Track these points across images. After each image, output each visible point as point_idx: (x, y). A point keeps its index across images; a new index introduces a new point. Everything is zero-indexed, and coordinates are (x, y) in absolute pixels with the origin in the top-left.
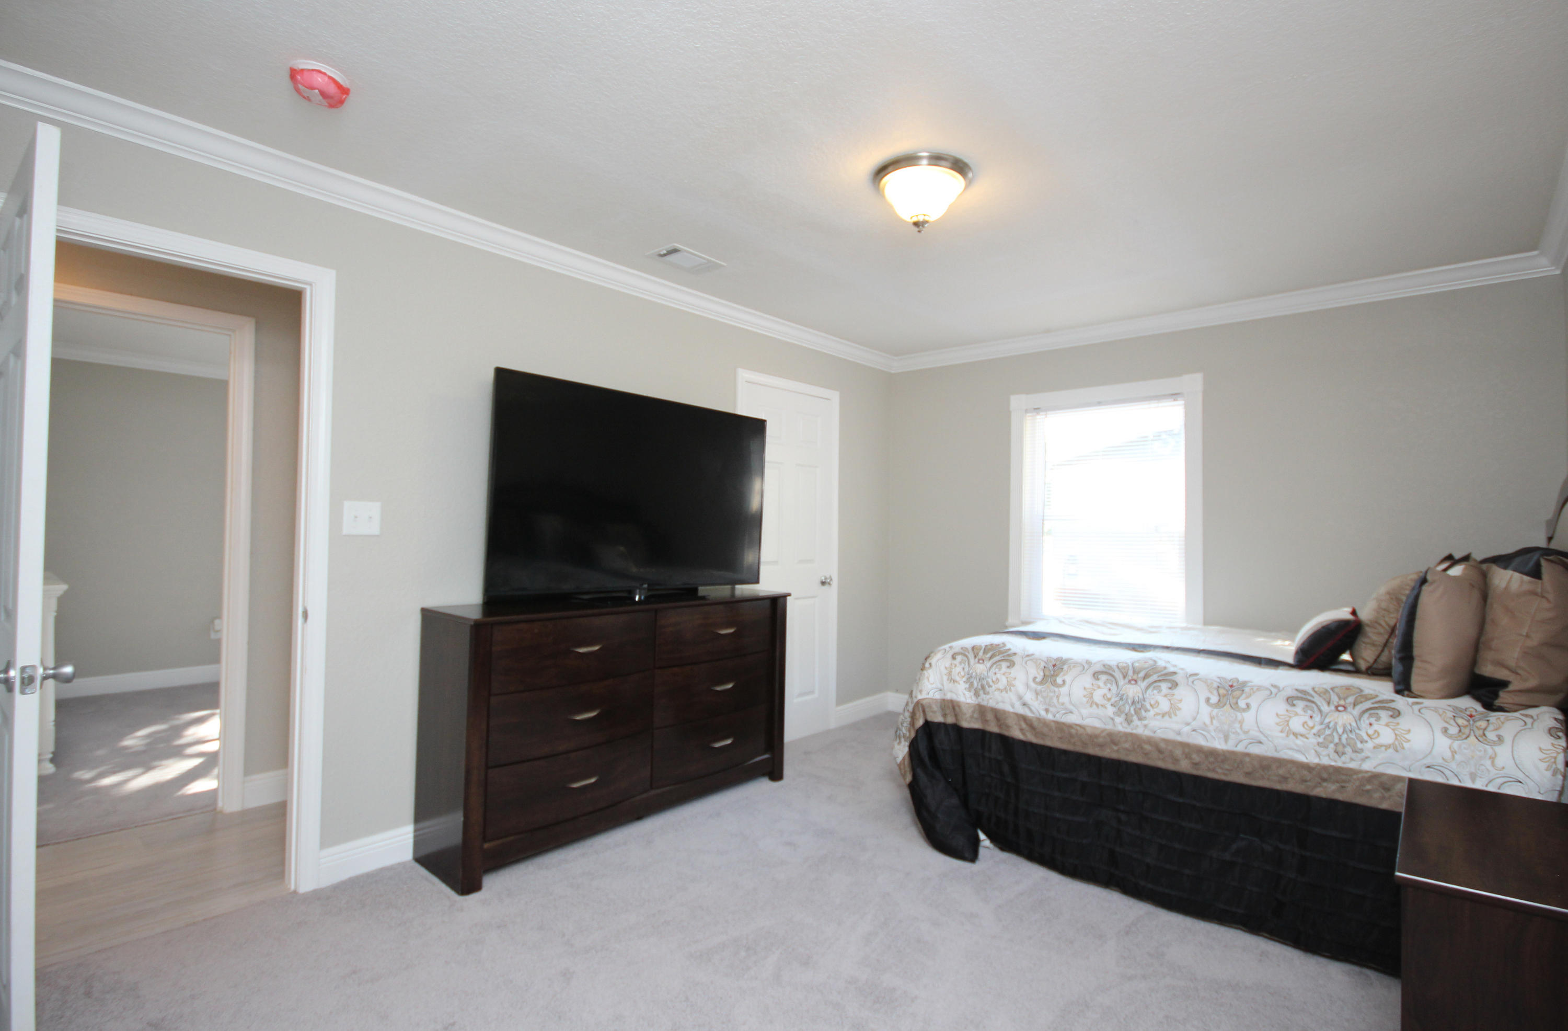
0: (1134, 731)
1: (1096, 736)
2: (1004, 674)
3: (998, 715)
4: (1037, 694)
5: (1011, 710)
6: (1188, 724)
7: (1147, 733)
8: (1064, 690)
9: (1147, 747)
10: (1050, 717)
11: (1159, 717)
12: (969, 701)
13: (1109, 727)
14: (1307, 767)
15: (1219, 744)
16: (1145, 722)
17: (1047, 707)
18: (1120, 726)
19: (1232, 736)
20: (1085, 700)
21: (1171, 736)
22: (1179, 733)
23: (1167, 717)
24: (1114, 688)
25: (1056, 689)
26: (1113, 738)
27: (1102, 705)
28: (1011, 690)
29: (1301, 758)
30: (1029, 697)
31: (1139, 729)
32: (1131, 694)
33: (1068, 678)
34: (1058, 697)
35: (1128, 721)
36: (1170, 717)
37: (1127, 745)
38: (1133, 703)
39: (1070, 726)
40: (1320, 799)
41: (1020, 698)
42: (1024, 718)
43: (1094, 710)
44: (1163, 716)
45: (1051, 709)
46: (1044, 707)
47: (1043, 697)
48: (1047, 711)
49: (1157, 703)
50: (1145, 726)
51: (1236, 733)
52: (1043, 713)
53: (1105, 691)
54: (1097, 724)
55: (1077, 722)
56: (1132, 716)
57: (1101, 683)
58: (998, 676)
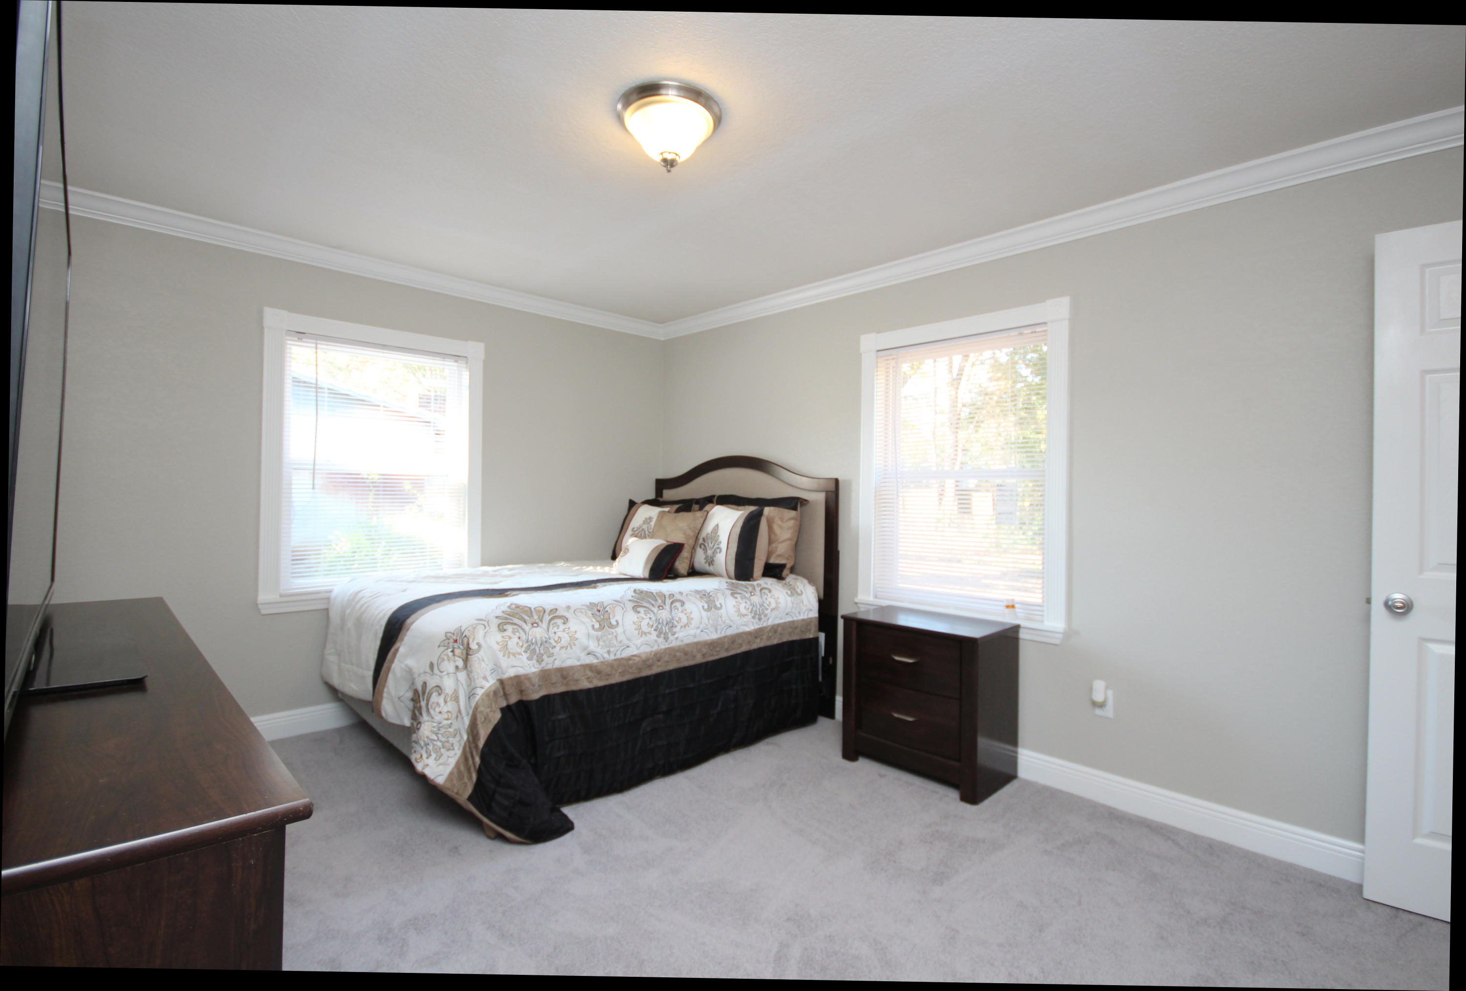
0: (671, 645)
1: (648, 660)
2: (564, 631)
3: (563, 673)
4: (598, 640)
5: (578, 663)
6: (698, 628)
7: (678, 643)
8: (619, 630)
9: (678, 654)
10: (612, 657)
11: (683, 629)
12: (533, 670)
13: (655, 648)
14: (749, 633)
15: (714, 636)
16: (676, 636)
17: (608, 649)
18: (663, 645)
19: (719, 628)
20: (637, 632)
21: (691, 640)
22: (695, 636)
23: (687, 627)
24: (652, 616)
25: (613, 630)
26: (658, 656)
27: (648, 633)
28: (575, 645)
29: (747, 629)
30: (593, 646)
31: (673, 643)
32: (664, 617)
33: (618, 617)
34: (616, 637)
35: (666, 639)
36: (689, 627)
37: (666, 658)
38: (667, 623)
39: (629, 659)
40: (755, 650)
41: (585, 648)
42: (590, 667)
43: (644, 639)
44: (685, 627)
45: (612, 649)
46: (606, 650)
47: (604, 642)
48: (609, 652)
49: (680, 618)
50: (677, 638)
51: (720, 625)
52: (606, 656)
53: (648, 620)
54: (648, 649)
55: (635, 653)
56: (668, 634)
57: (642, 615)
58: (559, 634)
